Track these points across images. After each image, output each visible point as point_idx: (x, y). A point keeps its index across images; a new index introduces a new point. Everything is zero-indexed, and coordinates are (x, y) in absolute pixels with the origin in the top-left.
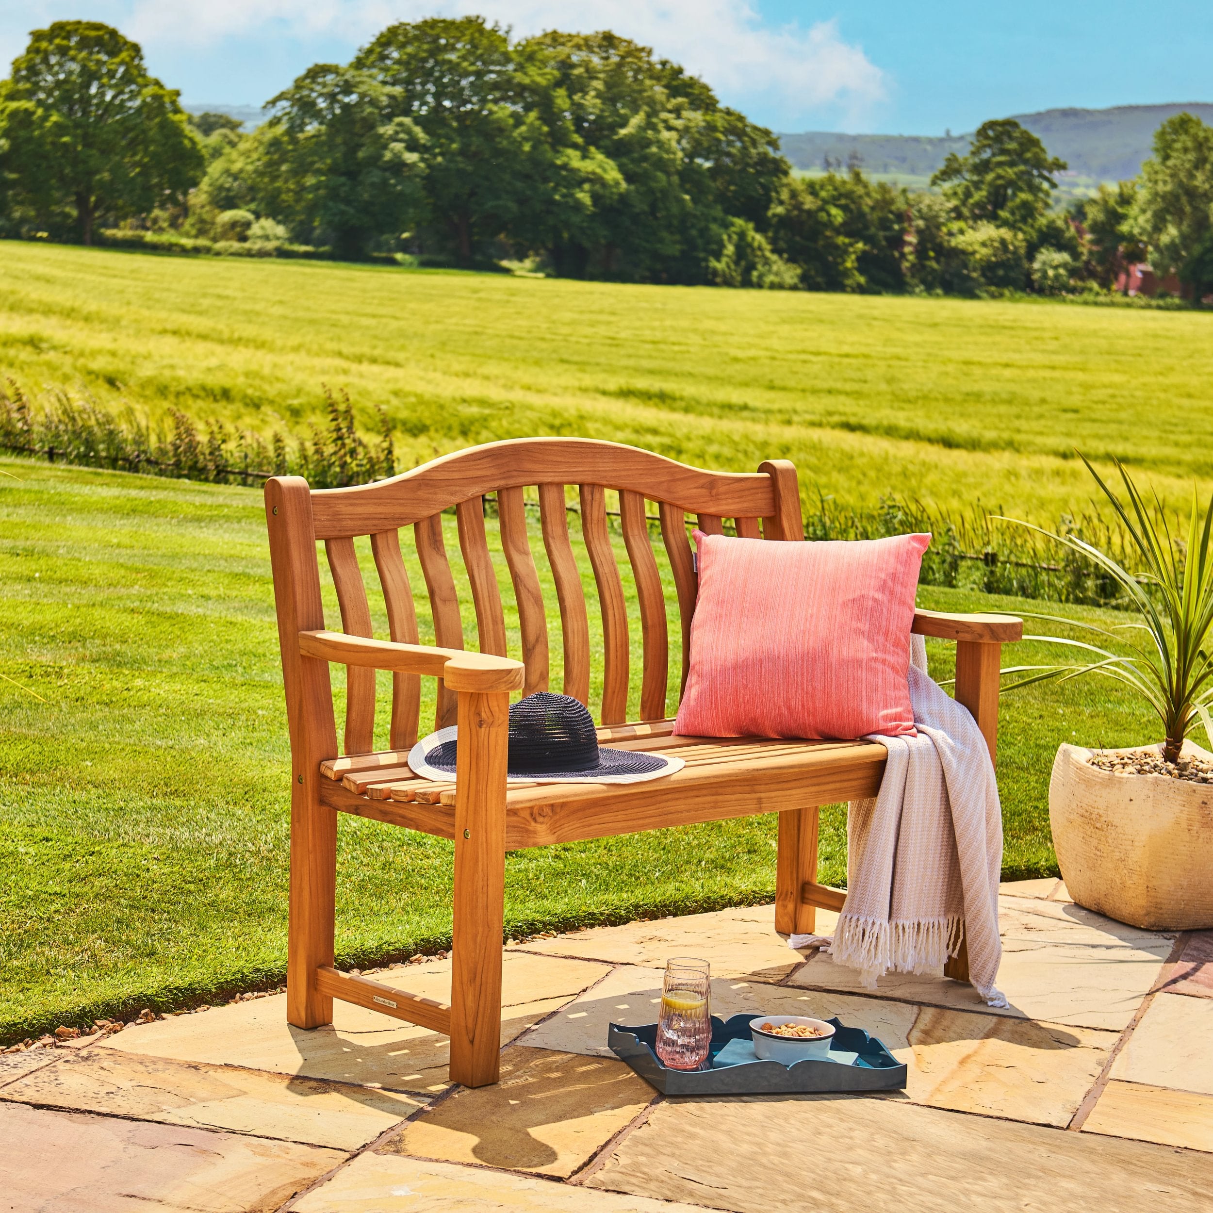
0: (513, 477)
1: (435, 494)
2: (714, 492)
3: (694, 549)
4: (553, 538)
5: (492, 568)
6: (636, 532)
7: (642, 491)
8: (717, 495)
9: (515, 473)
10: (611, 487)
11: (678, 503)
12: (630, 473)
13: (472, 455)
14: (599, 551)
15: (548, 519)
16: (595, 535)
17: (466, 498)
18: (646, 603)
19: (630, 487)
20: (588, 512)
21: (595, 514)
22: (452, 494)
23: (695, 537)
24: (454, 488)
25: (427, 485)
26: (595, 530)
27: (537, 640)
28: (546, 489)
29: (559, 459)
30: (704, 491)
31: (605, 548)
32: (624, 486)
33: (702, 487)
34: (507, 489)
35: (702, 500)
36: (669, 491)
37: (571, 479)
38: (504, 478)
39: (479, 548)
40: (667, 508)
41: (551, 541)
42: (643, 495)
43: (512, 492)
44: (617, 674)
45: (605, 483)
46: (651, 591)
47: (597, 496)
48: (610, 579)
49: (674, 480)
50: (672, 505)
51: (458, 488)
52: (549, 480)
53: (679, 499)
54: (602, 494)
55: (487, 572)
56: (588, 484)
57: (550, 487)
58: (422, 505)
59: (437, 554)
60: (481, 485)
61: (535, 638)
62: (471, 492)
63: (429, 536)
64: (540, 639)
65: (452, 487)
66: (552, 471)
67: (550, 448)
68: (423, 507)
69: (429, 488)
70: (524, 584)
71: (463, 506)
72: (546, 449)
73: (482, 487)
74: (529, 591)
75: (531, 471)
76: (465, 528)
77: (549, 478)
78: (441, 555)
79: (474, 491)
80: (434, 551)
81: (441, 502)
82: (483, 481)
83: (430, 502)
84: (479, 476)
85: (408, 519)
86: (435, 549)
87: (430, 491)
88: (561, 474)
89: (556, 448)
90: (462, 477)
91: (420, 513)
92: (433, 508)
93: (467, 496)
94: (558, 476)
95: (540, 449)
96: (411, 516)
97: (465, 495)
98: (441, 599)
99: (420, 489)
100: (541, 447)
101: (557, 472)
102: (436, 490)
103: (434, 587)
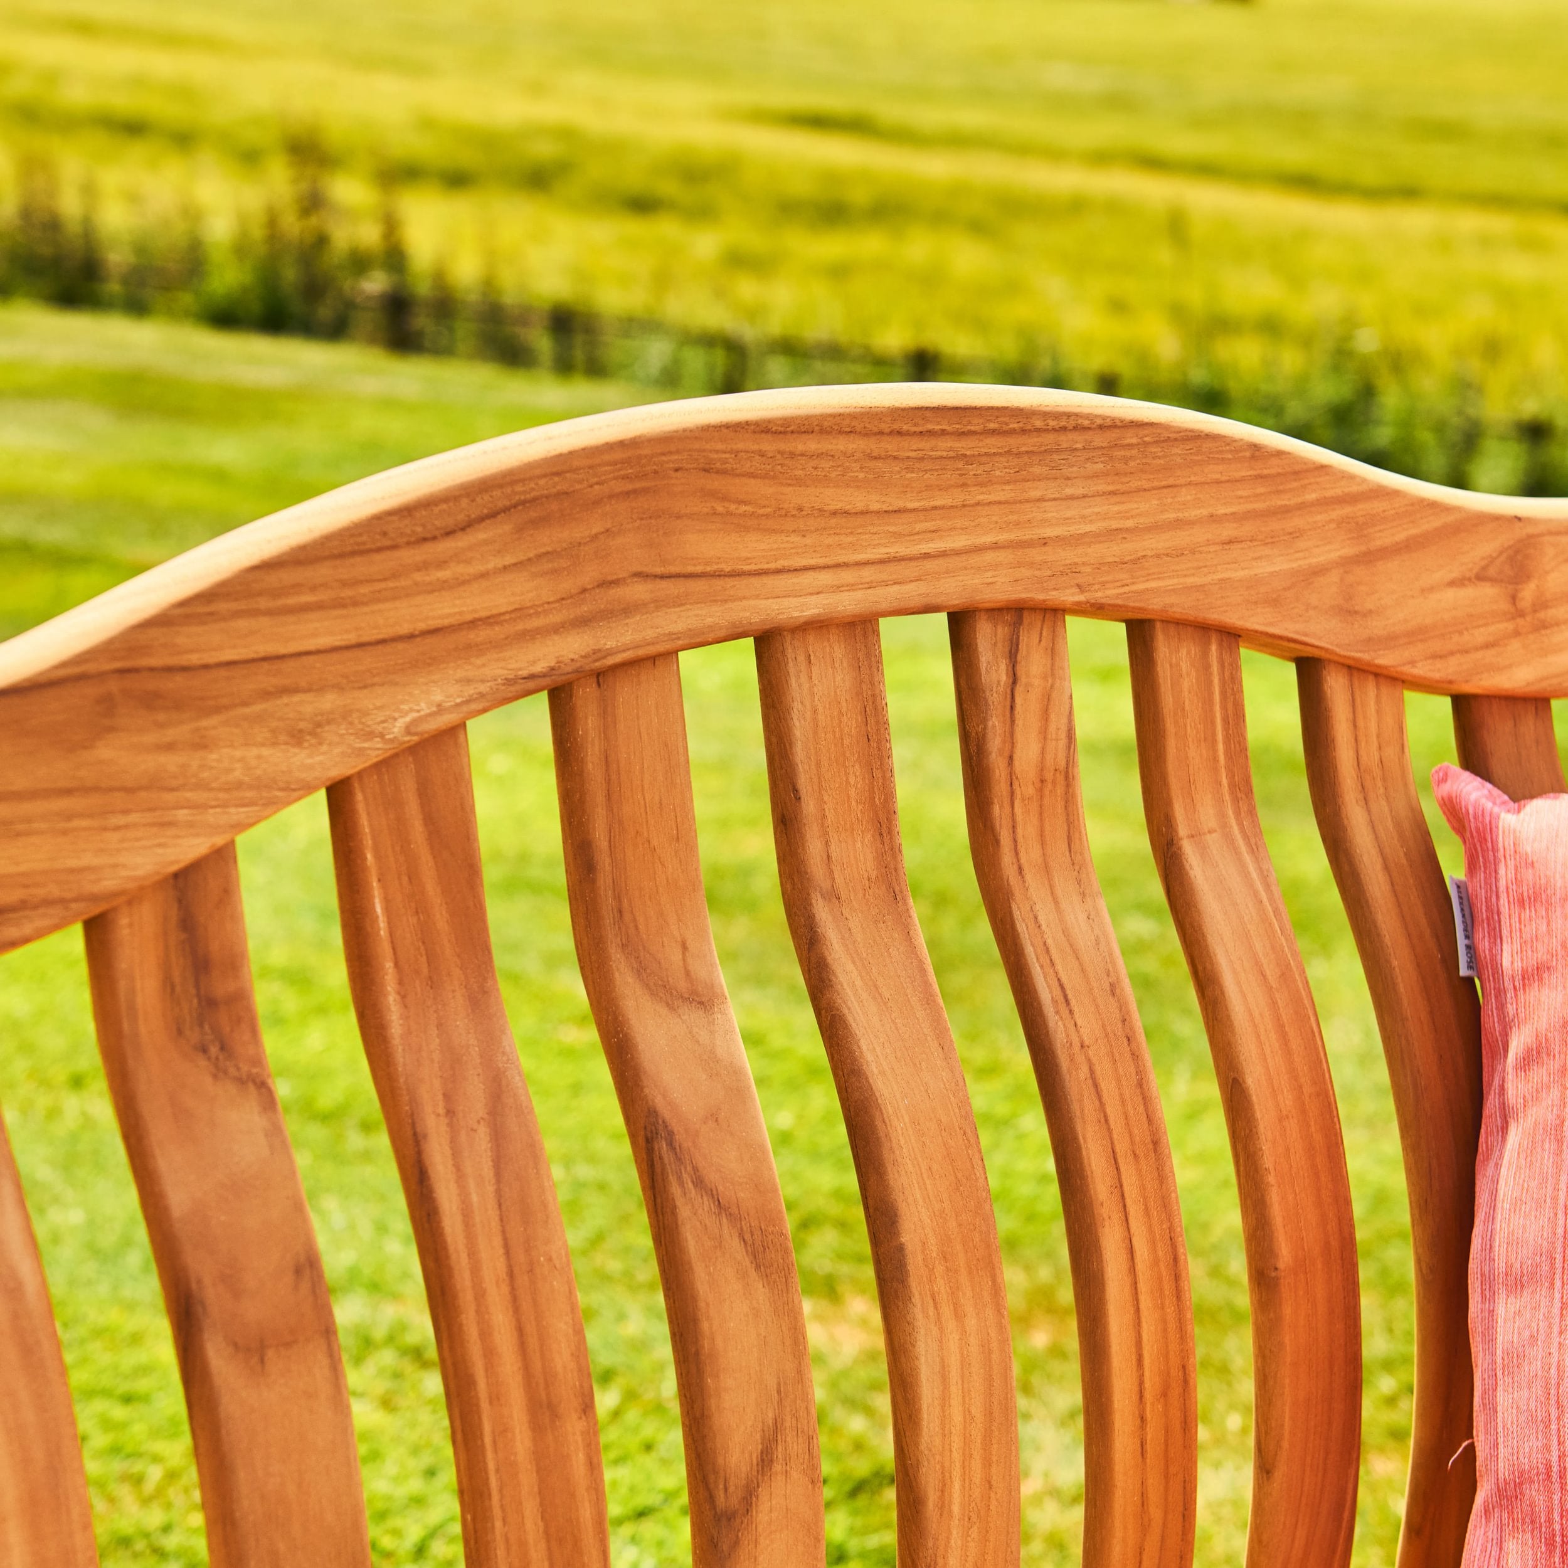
0: (628, 610)
1: (201, 744)
2: (1528, 593)
3: (1453, 868)
4: (833, 896)
5: (525, 1113)
6: (1207, 815)
7: (1234, 618)
8: (1541, 604)
9: (639, 591)
10: (1097, 610)
11: (1385, 659)
12: (1181, 538)
13: (406, 511)
14: (1052, 935)
15: (809, 807)
16: (1031, 855)
17: (376, 750)
18: (1268, 1158)
19: (1183, 606)
20: (995, 744)
21: (1027, 753)
22: (297, 737)
23: (1454, 812)
24: (308, 705)
25: (151, 701)
26: (1027, 829)
27: (766, 1460)
28: (794, 656)
29: (858, 500)
30: (1487, 595)
31: (1075, 916)
32: (1155, 604)
33: (1481, 577)
34: (601, 676)
35: (1480, 635)
36: (1348, 612)
37: (914, 592)
38: (582, 623)
39: (456, 1001)
40: (1335, 686)
41: (822, 911)
42: (1231, 636)
43: (624, 692)
44: (1144, 1528)
45: (1070, 597)
46: (1287, 1100)
47: (1033, 664)
48: (1103, 1070)
49: (1369, 558)
50: (1355, 670)
51: (329, 701)
52: (811, 607)
53: (1390, 640)
54: (1055, 652)
55: (498, 1137)
56: (996, 612)
57: (815, 644)
58: (121, 820)
59: (215, 1076)
60: (460, 674)
61: (755, 1448)
62: (406, 714)
63: (168, 986)
64: (780, 1448)
65: (296, 698)
66: (822, 561)
67: (812, 445)
68: (126, 827)
69: (161, 717)
70: (695, 1169)
71: (363, 791)
72: (792, 455)
73: (468, 681)
74: (721, 1207)
75: (719, 575)
76: (379, 909)
77: (813, 599)
78: (241, 1082)
79: (425, 708)
80: (203, 1062)
81: (239, 785)
82: (471, 650)
83: (170, 797)
84: (446, 622)
85: (36, 907)
86: (204, 1050)
87: (171, 734)
88: (868, 574)
89: (840, 444)
90: (352, 638)
91: (115, 866)
92: (191, 825)
93: (382, 735)
94: (851, 587)
95: (762, 454)
96: (54, 891)
97: (370, 735)
98: (236, 1345)
99: (112, 729)
100: (768, 445)
101: (846, 565)
102: (205, 723)
103: (199, 1282)
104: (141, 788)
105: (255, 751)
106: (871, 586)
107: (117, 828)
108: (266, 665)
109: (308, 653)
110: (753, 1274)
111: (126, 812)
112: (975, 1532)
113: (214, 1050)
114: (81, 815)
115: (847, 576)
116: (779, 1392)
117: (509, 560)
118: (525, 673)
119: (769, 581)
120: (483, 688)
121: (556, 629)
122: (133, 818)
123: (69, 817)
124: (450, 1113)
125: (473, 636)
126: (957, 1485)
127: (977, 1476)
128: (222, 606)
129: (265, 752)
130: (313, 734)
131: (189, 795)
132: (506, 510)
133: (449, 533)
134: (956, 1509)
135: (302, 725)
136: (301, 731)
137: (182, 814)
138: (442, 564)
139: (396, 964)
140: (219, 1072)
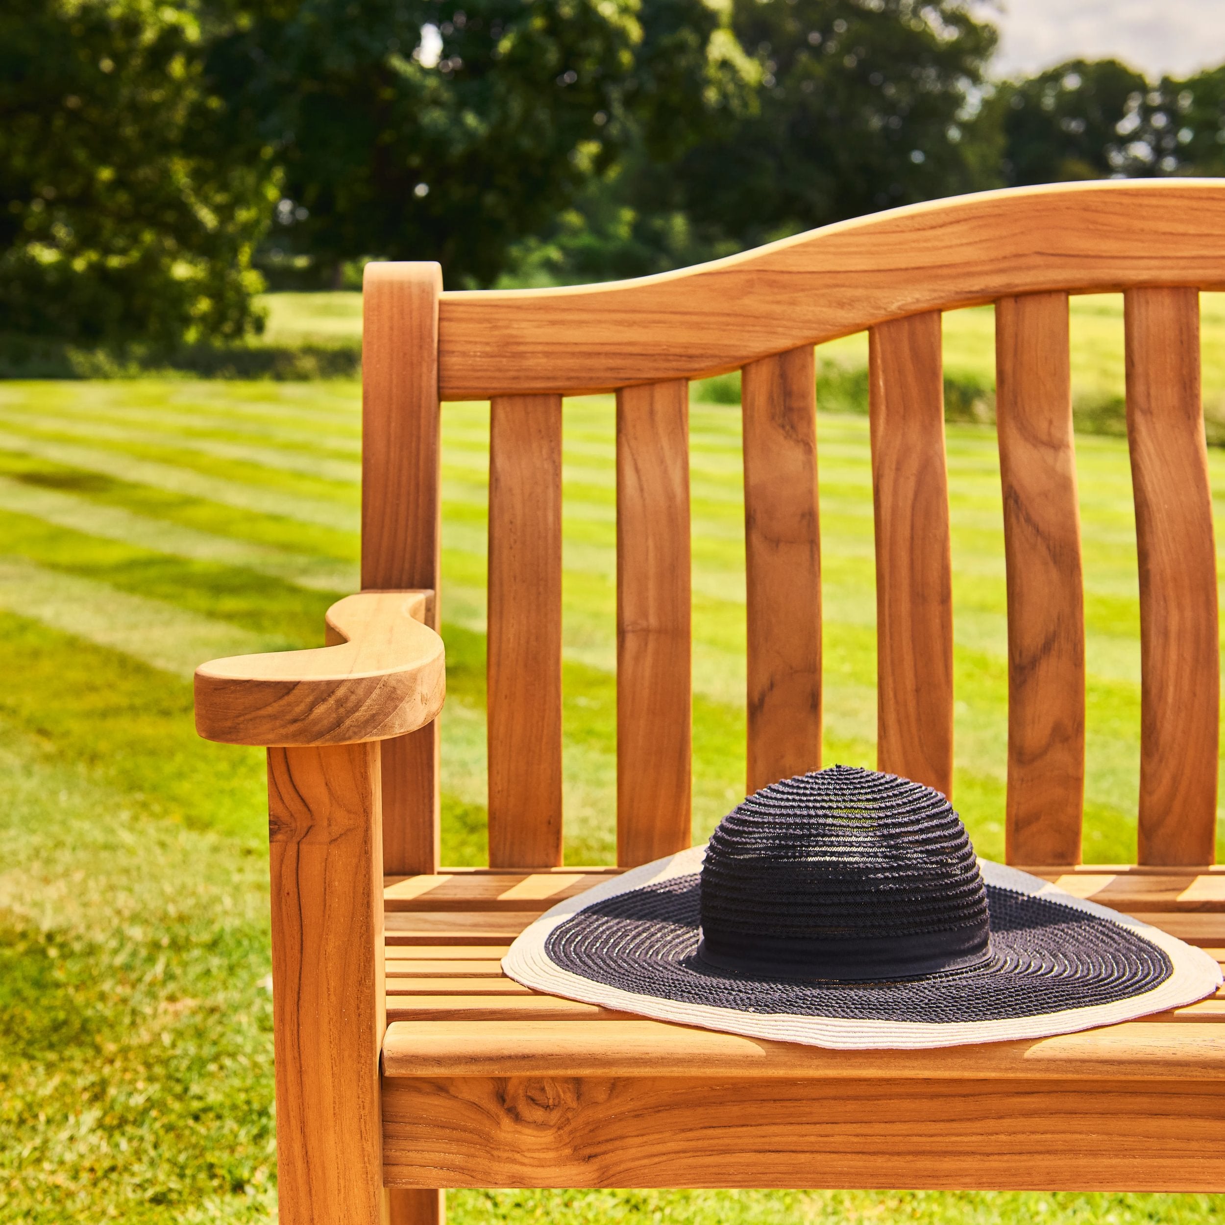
0: (1029, 268)
1: (794, 303)
9: (1038, 260)
24: (849, 293)
25: (772, 284)
29: (1181, 228)
34: (1016, 296)
43: (1031, 305)
58: (751, 328)
59: (785, 438)
60: (931, 287)
61: (1041, 641)
62: (898, 301)
63: (771, 399)
64: (1056, 644)
65: (843, 289)
66: (1154, 255)
67: (1154, 201)
68: (754, 331)
69: (776, 290)
70: (1027, 514)
71: (880, 334)
72: (1140, 205)
73: (935, 291)
74: (1038, 531)
75: (1087, 257)
76: (881, 383)
77: (1144, 272)
78: (797, 441)
79: (909, 300)
80: (781, 431)
81: (809, 321)
82: (937, 277)
83: (775, 322)
84: (925, 265)
85: (707, 357)
86: (783, 427)
87: (779, 298)
88: (1182, 263)
89: (1173, 202)
90: (875, 267)
91: (745, 346)
92: (784, 334)
93: (885, 309)
94: (1172, 268)
95: (1121, 204)
96: (717, 352)
97: (879, 308)
98: (766, 537)
99: (750, 293)
100: (1126, 200)
101: (1169, 258)
102: (796, 295)
103: (755, 510)
104: (763, 317)
105: (819, 309)
106: (1184, 268)
107: (749, 332)
108: (829, 275)
109: (851, 272)
110: (1051, 564)
111: (753, 326)
112: (1183, 715)
113: (788, 427)
114: (733, 325)
115: (1169, 263)
116: (1059, 619)
117: (964, 241)
118: (967, 290)
119: (1118, 262)
120: (942, 294)
121: (986, 273)
122: (757, 328)
123: (728, 325)
124: (898, 469)
125: (939, 272)
126: (1171, 689)
127: (1186, 687)
128: (810, 249)
129: (824, 309)
130: (850, 305)
131: (785, 323)
132: (965, 220)
133: (933, 228)
134: (1170, 700)
135: (845, 300)
136: (844, 303)
137: (780, 330)
138: (926, 240)
139: (887, 407)
140: (788, 436)
